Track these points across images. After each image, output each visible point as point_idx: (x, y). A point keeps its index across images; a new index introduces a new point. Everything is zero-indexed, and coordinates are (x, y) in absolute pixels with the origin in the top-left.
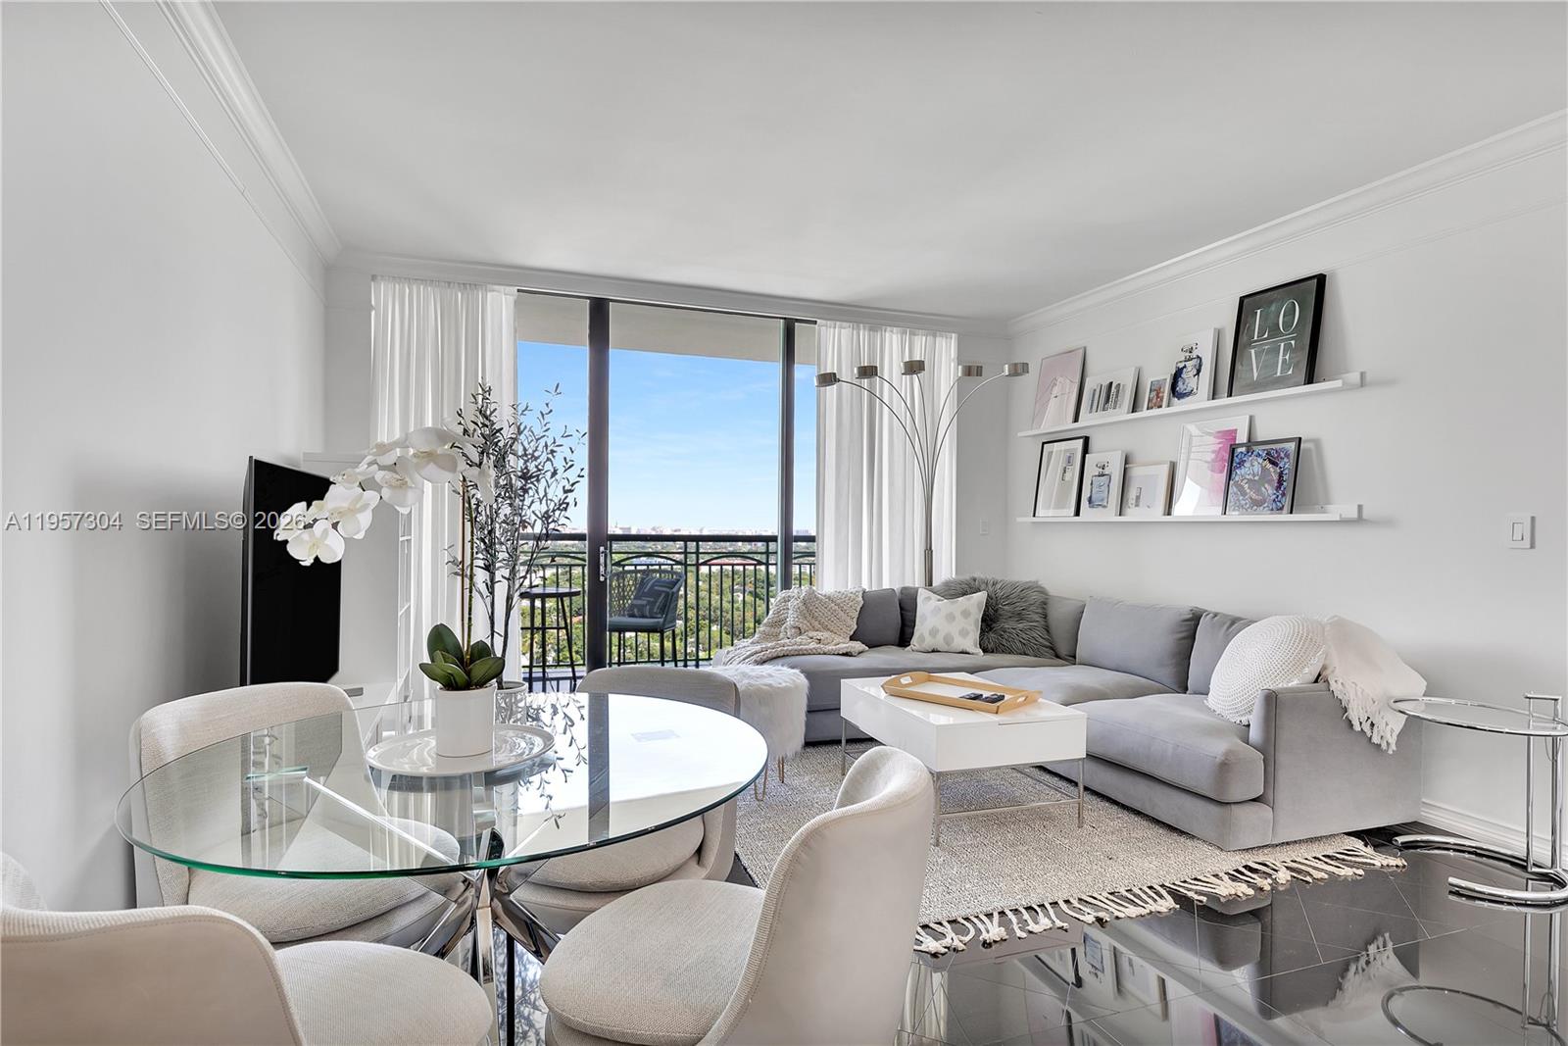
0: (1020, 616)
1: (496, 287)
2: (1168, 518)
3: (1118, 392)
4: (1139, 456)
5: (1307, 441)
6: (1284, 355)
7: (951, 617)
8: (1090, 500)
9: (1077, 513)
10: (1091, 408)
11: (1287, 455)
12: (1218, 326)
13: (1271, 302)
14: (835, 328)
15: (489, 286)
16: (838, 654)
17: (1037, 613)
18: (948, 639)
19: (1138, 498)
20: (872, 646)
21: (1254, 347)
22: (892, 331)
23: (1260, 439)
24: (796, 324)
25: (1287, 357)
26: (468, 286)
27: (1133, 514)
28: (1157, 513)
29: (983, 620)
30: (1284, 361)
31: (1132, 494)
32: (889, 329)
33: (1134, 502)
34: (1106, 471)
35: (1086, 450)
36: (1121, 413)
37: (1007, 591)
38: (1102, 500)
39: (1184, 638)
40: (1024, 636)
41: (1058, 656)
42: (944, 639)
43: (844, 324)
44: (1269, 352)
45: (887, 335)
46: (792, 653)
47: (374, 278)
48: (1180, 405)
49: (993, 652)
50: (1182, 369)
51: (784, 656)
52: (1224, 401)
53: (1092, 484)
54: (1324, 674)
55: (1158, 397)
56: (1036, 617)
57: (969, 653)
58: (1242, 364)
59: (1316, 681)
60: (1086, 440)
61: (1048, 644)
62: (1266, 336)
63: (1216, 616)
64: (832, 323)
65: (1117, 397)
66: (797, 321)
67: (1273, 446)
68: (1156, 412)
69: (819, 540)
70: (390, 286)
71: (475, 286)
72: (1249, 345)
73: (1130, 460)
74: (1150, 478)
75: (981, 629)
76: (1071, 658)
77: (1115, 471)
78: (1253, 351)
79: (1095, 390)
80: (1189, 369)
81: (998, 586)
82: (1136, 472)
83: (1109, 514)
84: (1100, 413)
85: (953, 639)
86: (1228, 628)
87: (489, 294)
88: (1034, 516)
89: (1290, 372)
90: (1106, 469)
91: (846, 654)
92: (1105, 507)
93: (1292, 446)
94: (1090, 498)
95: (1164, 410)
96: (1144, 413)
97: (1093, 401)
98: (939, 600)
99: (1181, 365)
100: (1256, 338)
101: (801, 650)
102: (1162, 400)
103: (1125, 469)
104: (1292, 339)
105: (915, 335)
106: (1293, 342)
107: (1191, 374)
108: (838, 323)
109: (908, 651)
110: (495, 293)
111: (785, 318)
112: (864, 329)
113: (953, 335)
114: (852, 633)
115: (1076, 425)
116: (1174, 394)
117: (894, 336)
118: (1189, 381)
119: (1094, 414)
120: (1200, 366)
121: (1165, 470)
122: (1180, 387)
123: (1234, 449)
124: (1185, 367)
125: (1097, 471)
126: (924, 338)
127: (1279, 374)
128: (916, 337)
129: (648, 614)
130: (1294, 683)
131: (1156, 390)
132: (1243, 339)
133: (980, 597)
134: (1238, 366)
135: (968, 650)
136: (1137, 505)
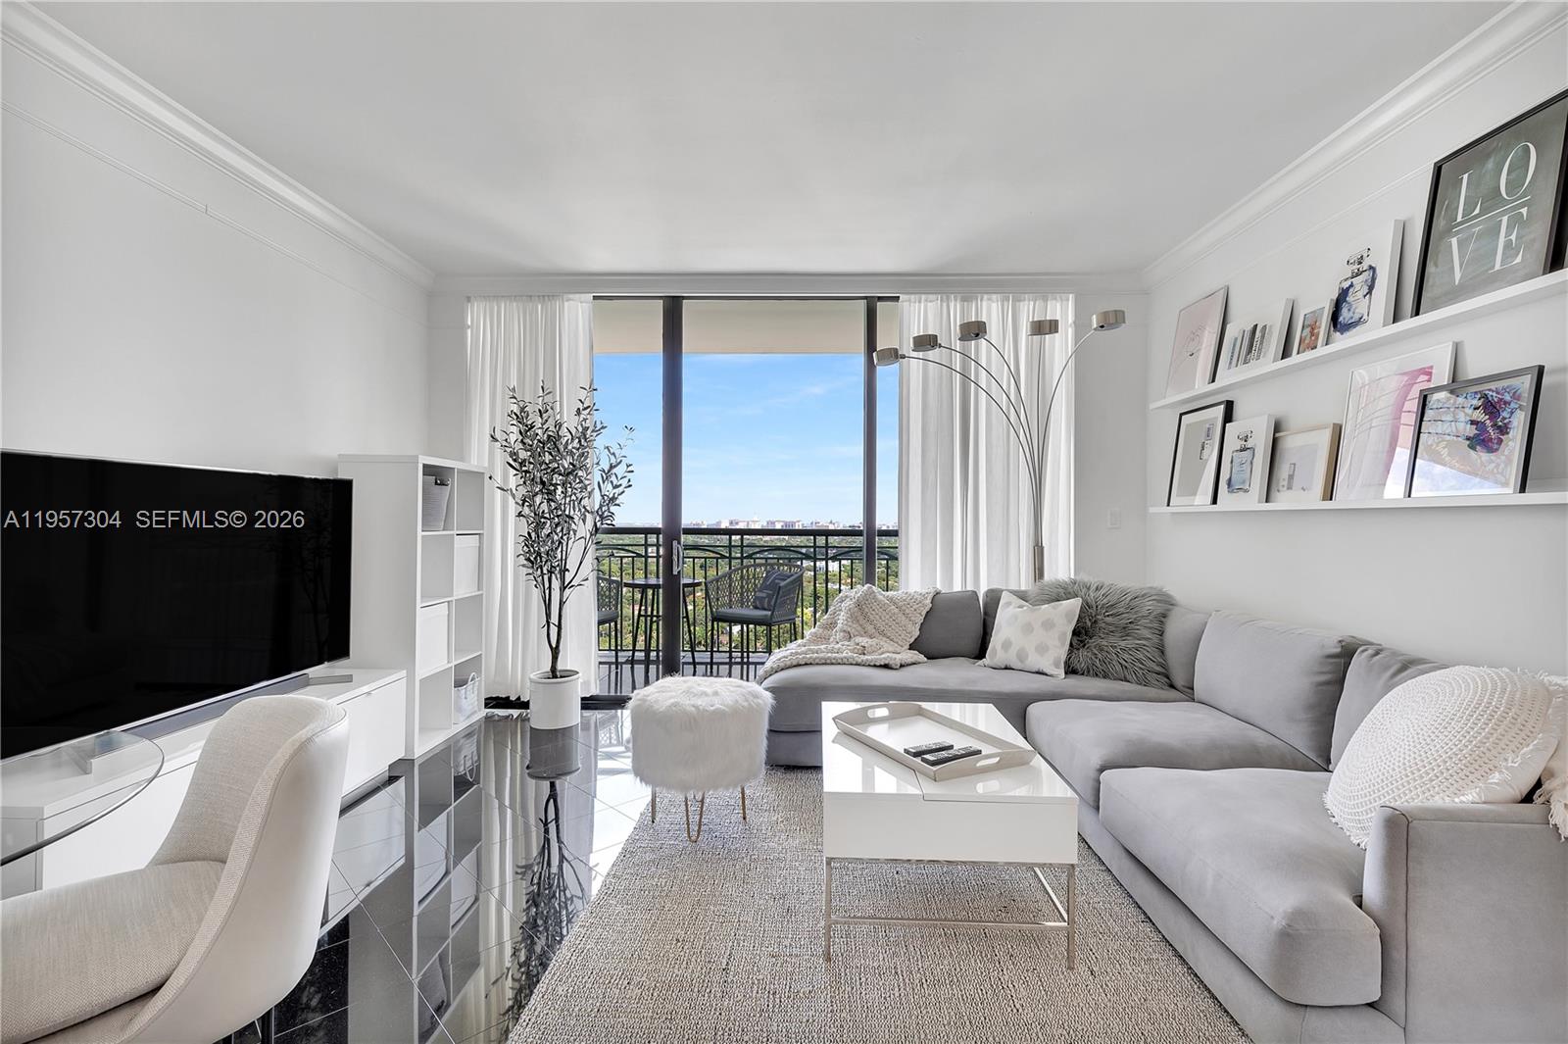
0: (1125, 631)
1: (571, 296)
2: (1328, 505)
3: (1263, 337)
4: (1293, 422)
5: (1554, 371)
6: (1508, 233)
7: (1028, 629)
8: (1229, 483)
9: (1215, 501)
10: (1230, 363)
11: (1516, 397)
12: (1402, 217)
13: (1488, 156)
14: (920, 302)
15: (565, 296)
16: (875, 666)
17: (1150, 628)
18: (1022, 655)
19: (1291, 477)
20: (930, 657)
21: (1458, 233)
22: (989, 299)
23: (1472, 376)
24: (878, 304)
25: (1513, 237)
26: (546, 298)
27: (1283, 501)
28: (1313, 499)
29: (1076, 633)
30: (1508, 245)
31: (1283, 472)
32: (985, 297)
33: (1285, 483)
34: (1249, 444)
35: (1228, 417)
36: (1267, 362)
37: (1113, 599)
38: (1244, 482)
39: (1327, 683)
40: (1126, 656)
41: (1172, 686)
42: (1017, 655)
43: (931, 297)
44: (1480, 235)
45: (984, 303)
46: (817, 661)
47: (469, 299)
48: (1342, 342)
49: (1083, 674)
50: (1348, 289)
51: (806, 664)
52: (1408, 323)
53: (1232, 462)
54: (1546, 786)
55: (1312, 334)
56: (1146, 633)
57: (1046, 675)
58: (1436, 266)
59: (1528, 799)
60: (1229, 406)
61: (1158, 669)
62: (1477, 211)
63: (1377, 653)
64: (917, 296)
65: (1262, 343)
66: (880, 299)
67: (1493, 386)
68: (1309, 355)
69: (902, 534)
70: (482, 306)
71: (552, 297)
72: (1448, 232)
73: (1284, 426)
74: (1306, 449)
75: (1071, 645)
76: (1188, 693)
77: (1261, 443)
78: (1454, 241)
79: (1236, 339)
80: (1357, 287)
81: (1103, 592)
82: (1290, 442)
83: (1252, 500)
84: (1242, 367)
85: (1027, 656)
86: (1395, 675)
87: (566, 304)
88: (1168, 505)
89: (1519, 259)
90: (1250, 440)
91: (886, 666)
92: (1246, 491)
93: (1526, 384)
94: (1230, 480)
95: (1322, 351)
96: (1295, 358)
97: (1233, 353)
98: (1021, 607)
99: (1346, 285)
100: (1459, 219)
101: (829, 658)
102: (1317, 338)
103: (1275, 441)
104: (1523, 205)
105: (1020, 301)
106: (1524, 211)
107: (1360, 294)
108: (923, 297)
109: (980, 665)
110: (571, 302)
111: (866, 298)
112: (956, 300)
113: (1071, 296)
114: (912, 640)
115: (1213, 386)
116: (1335, 326)
117: (994, 305)
118: (1357, 305)
119: (1234, 369)
120: (1373, 279)
121: (1324, 439)
122: (1345, 316)
123: (1425, 397)
124: (1351, 286)
125: (1239, 444)
126: (1032, 303)
127: (1498, 267)
128: (1022, 303)
129: (766, 606)
130: (1468, 798)
131: (1312, 327)
132: (1440, 223)
133: (1074, 605)
134: (1430, 269)
135: (1045, 670)
136: (1289, 488)
